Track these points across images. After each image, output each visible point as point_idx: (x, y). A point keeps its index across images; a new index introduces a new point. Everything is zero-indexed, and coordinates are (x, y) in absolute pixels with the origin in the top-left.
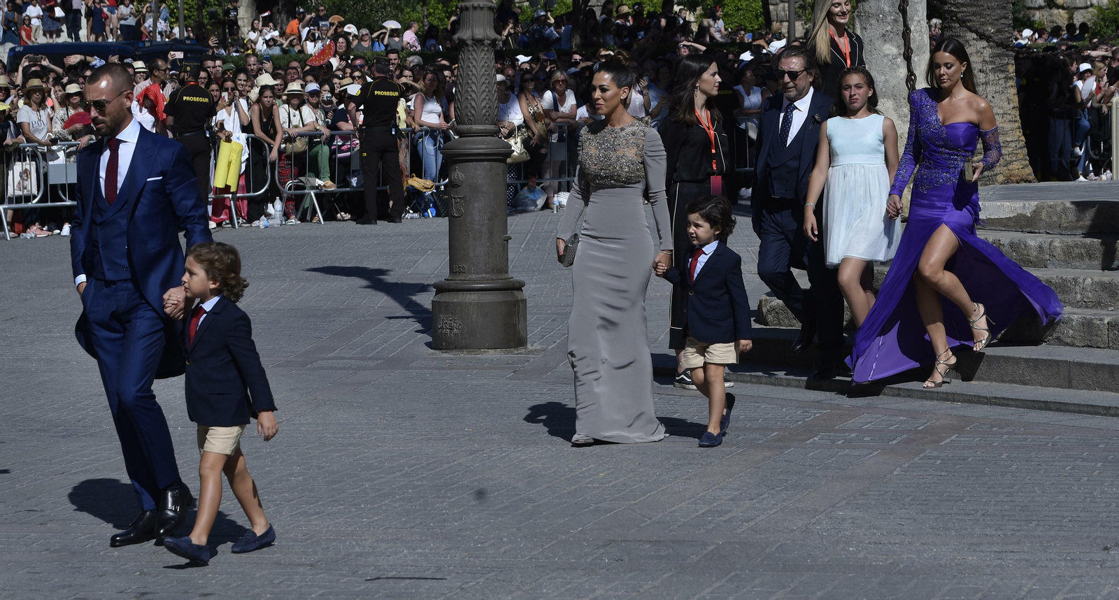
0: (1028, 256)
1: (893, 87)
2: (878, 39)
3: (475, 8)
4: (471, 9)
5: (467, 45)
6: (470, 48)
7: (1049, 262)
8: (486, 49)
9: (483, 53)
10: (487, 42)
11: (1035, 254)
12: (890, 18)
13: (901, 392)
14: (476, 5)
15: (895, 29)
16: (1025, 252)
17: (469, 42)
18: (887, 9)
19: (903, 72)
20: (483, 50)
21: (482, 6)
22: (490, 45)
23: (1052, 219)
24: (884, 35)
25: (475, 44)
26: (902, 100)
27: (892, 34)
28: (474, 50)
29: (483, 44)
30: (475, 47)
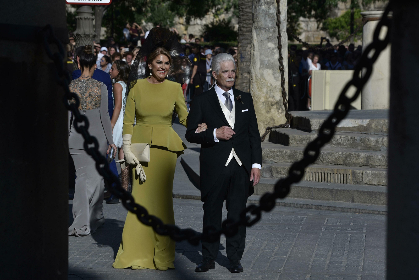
0: (370, 145)
1: (272, 63)
2: (265, 40)
3: (85, 19)
4: (83, 19)
5: (81, 37)
6: (83, 39)
7: (381, 148)
8: (90, 39)
9: (89, 41)
10: (91, 36)
11: (374, 144)
12: (272, 30)
13: (330, 208)
14: (86, 17)
15: (274, 35)
16: (368, 143)
17: (82, 36)
18: (270, 25)
19: (277, 56)
20: (89, 40)
21: (89, 18)
22: (92, 37)
23: (378, 127)
24: (268, 38)
25: (85, 37)
26: (276, 70)
27: (272, 38)
28: (85, 40)
29: (89, 37)
30: (85, 38)
